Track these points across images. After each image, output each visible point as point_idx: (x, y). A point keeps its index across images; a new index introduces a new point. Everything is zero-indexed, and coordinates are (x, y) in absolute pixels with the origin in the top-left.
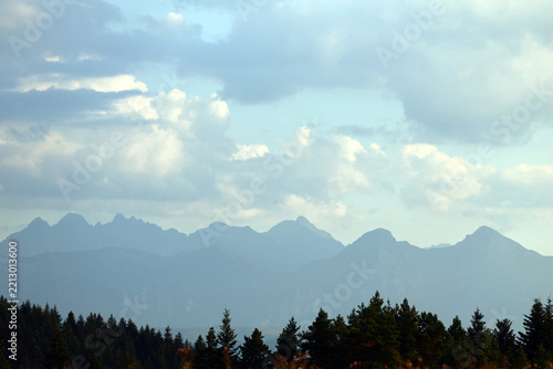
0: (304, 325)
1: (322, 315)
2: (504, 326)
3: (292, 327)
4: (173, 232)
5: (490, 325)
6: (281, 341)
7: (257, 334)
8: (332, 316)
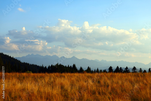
0: (50, 65)
1: (52, 65)
2: (71, 66)
3: (49, 66)
4: (42, 56)
5: (70, 66)
6: (48, 68)
7: (46, 67)
8: (53, 65)
